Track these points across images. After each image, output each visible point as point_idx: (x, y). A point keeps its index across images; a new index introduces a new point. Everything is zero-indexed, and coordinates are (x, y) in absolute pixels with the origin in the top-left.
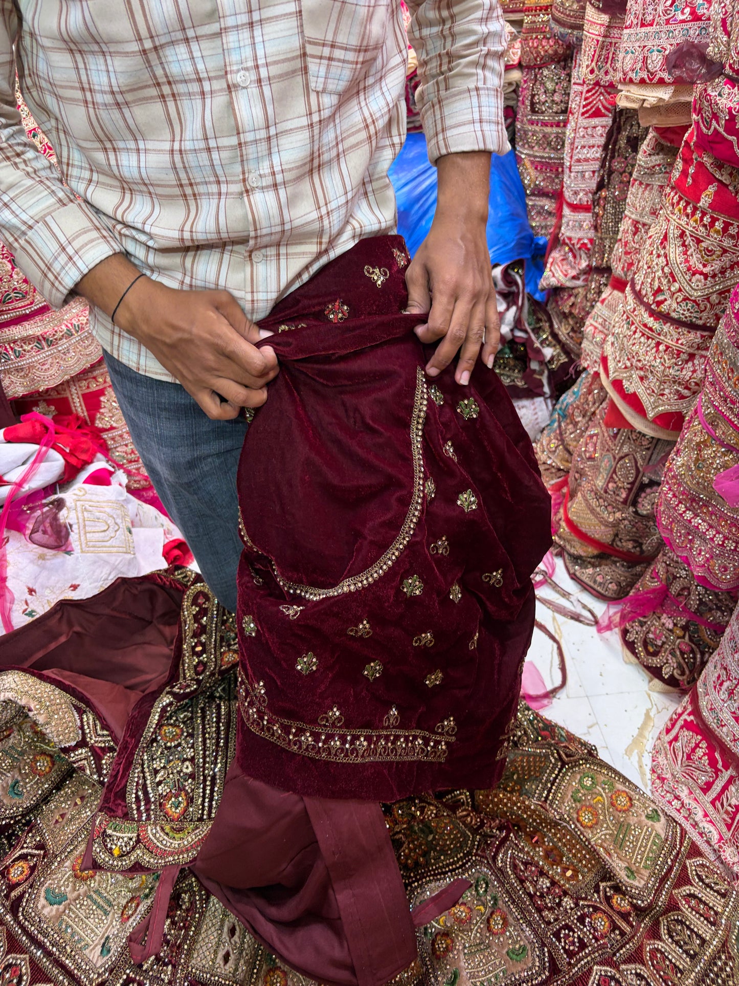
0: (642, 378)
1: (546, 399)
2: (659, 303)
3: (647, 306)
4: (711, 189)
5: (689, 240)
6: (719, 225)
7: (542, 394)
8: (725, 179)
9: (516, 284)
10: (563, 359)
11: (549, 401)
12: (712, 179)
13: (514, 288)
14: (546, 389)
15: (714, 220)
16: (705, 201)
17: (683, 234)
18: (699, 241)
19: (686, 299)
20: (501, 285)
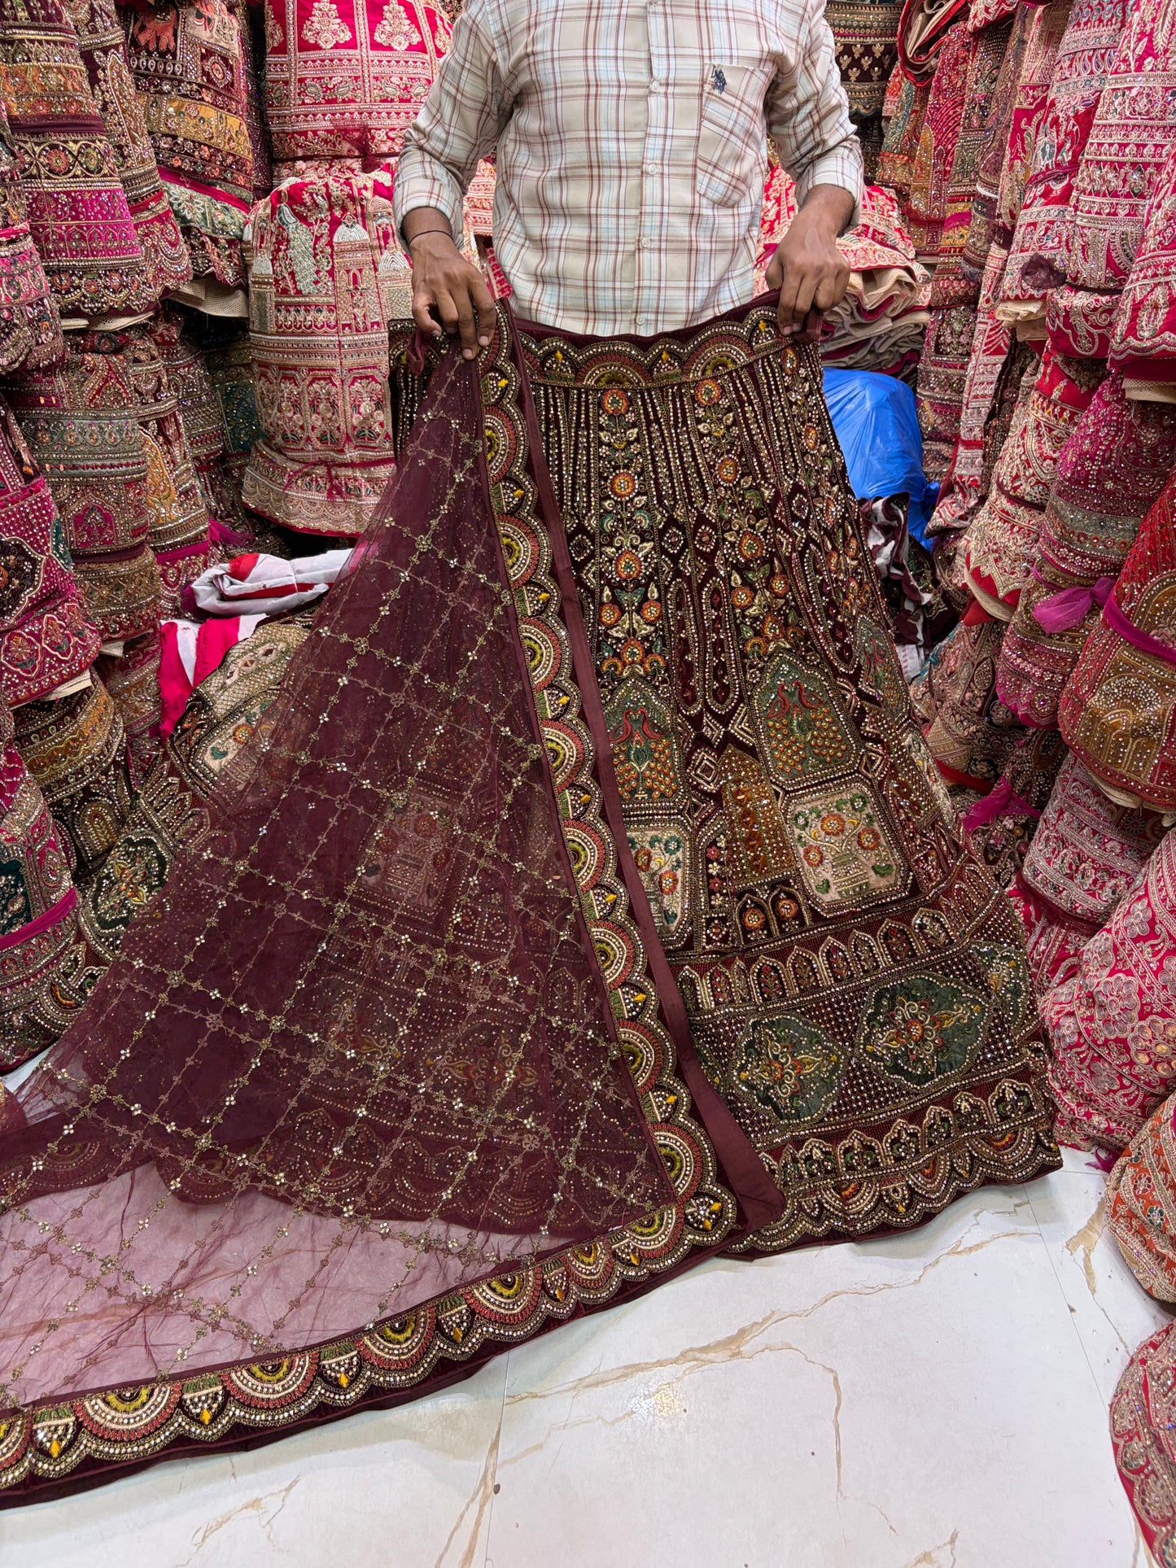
0: (996, 561)
1: (918, 647)
2: (1015, 489)
3: (1006, 494)
4: (1062, 384)
5: (1043, 430)
6: (1066, 415)
7: (915, 641)
8: (1072, 374)
9: (898, 518)
10: (943, 608)
11: (922, 651)
12: (1063, 376)
13: (895, 523)
14: (920, 636)
15: (1063, 410)
16: (1056, 394)
17: (1038, 426)
18: (1051, 430)
19: (1038, 482)
20: (881, 518)
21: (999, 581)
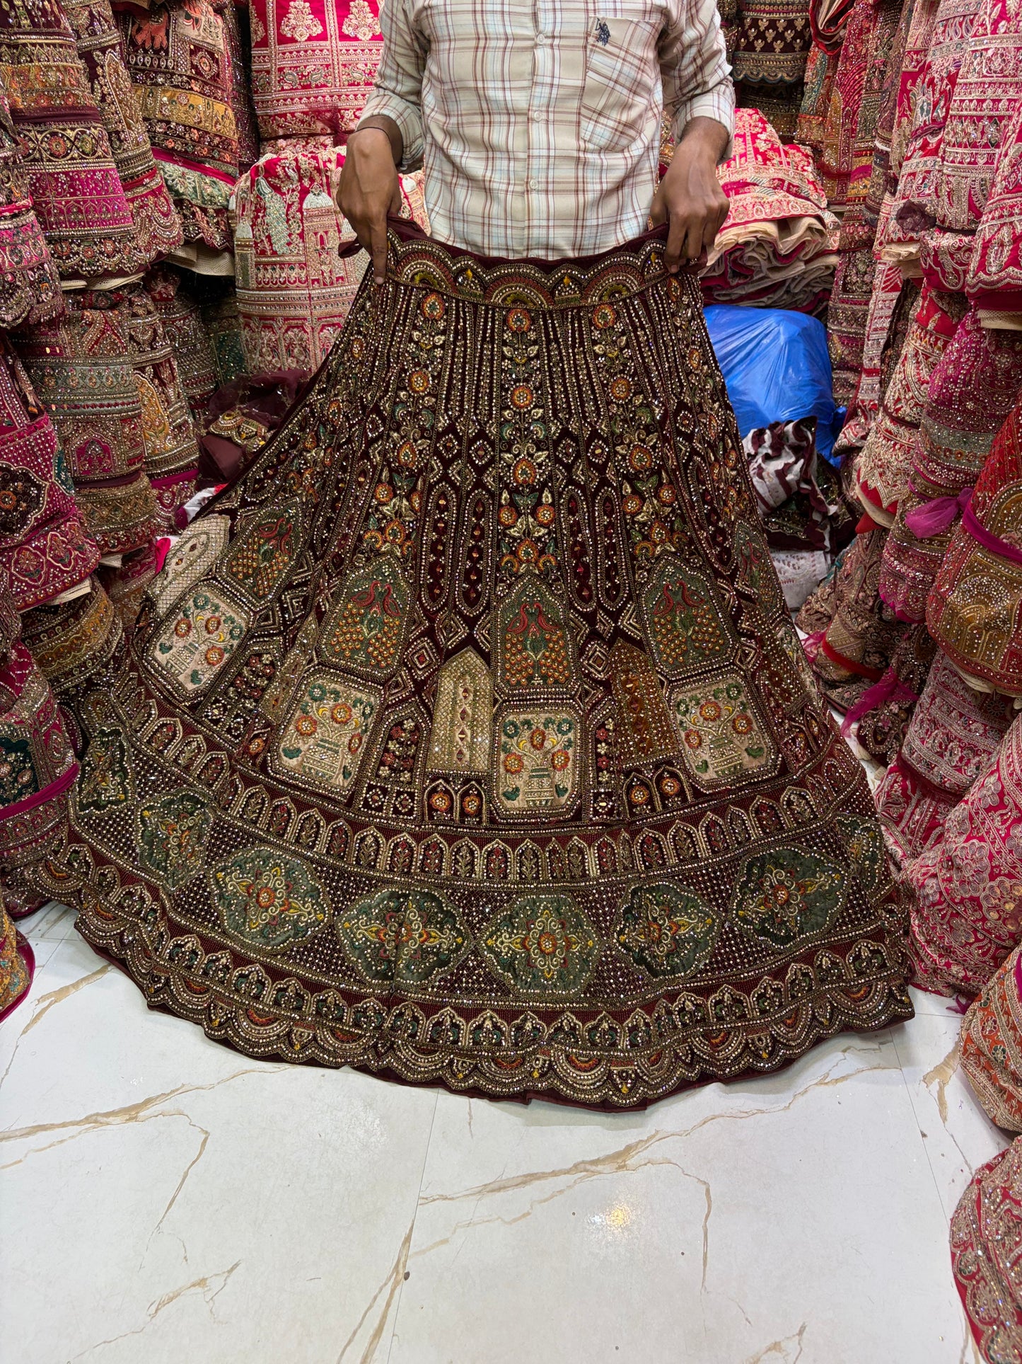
0: (881, 475)
1: (825, 553)
2: (897, 410)
3: (890, 415)
4: (937, 316)
5: (921, 358)
6: (940, 344)
7: (823, 548)
8: (945, 307)
9: (807, 439)
10: (848, 518)
11: (829, 557)
12: (937, 309)
14: (827, 543)
15: (937, 339)
16: (931, 326)
17: (917, 354)
18: (927, 358)
19: (916, 404)
21: (883, 492)
